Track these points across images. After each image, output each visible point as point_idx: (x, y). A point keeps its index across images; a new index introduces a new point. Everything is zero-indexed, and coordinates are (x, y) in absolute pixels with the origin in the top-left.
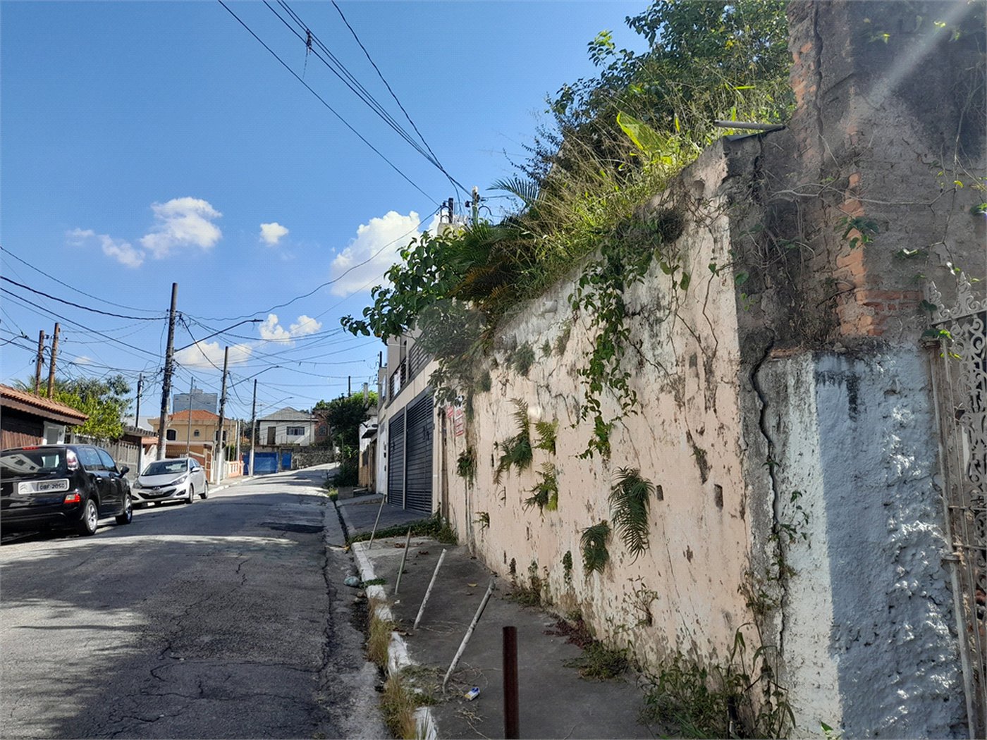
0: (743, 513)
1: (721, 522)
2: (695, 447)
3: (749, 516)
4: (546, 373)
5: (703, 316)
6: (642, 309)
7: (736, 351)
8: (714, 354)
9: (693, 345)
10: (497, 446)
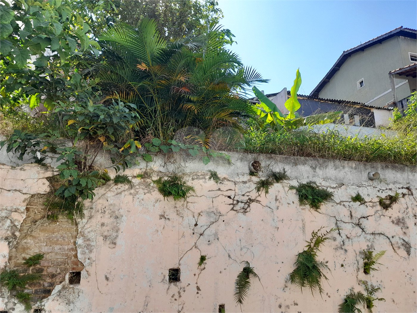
4: (357, 215)
10: (203, 260)
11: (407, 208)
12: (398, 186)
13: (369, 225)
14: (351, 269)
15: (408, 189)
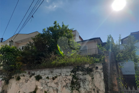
4: (46, 82)
5: (97, 84)
6: (81, 79)
7: (104, 90)
8: (99, 90)
9: (94, 87)
10: (19, 92)
11: (59, 79)
12: (58, 73)
13: (49, 84)
15: (61, 74)
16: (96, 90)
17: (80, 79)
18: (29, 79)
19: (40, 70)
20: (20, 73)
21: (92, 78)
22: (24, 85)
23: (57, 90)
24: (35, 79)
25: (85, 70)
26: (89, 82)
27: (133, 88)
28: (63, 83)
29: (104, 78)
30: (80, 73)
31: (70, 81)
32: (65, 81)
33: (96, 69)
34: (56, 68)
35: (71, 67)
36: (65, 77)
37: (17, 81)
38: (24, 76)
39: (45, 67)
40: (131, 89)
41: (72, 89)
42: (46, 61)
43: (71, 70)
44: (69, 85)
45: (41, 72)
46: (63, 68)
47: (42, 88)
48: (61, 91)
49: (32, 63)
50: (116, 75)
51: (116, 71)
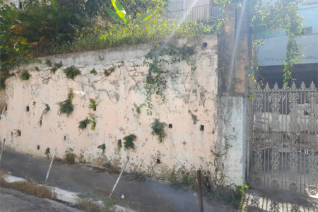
0: (213, 132)
1: (202, 134)
2: (192, 115)
3: (216, 133)
4: (92, 80)
5: (201, 80)
6: (167, 71)
7: (216, 92)
8: (206, 91)
9: (195, 87)
10: (34, 103)
11: (120, 74)
12: (117, 61)
13: (98, 86)
14: (87, 108)
15: (123, 62)
16: (199, 92)
17: (165, 71)
18: (50, 76)
19: (73, 55)
20: (27, 62)
21: (192, 69)
22: (41, 88)
23: (117, 97)
24: (64, 75)
25: (177, 52)
26: (185, 77)
27: (276, 86)
28: (128, 81)
29: (219, 66)
30: (167, 58)
31: (145, 77)
32: (133, 77)
33: (203, 49)
34: (110, 49)
35: (145, 45)
36: (133, 69)
37: (25, 81)
38: (37, 69)
39: (85, 49)
40: (272, 87)
41: (148, 92)
42: (85, 34)
43: (146, 53)
44: (142, 85)
45: (77, 60)
46: (127, 50)
47: (83, 93)
48: (124, 97)
49: (51, 41)
50: (244, 59)
51: (247, 52)
